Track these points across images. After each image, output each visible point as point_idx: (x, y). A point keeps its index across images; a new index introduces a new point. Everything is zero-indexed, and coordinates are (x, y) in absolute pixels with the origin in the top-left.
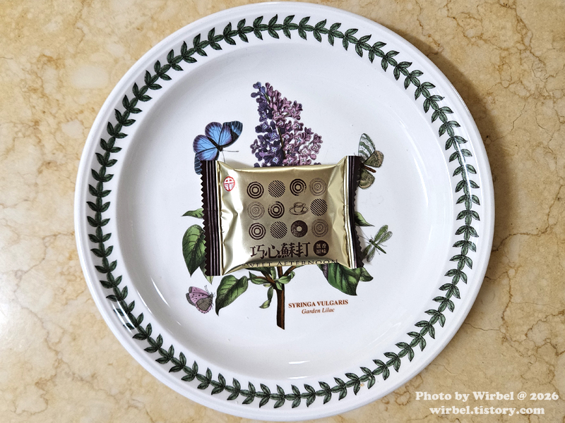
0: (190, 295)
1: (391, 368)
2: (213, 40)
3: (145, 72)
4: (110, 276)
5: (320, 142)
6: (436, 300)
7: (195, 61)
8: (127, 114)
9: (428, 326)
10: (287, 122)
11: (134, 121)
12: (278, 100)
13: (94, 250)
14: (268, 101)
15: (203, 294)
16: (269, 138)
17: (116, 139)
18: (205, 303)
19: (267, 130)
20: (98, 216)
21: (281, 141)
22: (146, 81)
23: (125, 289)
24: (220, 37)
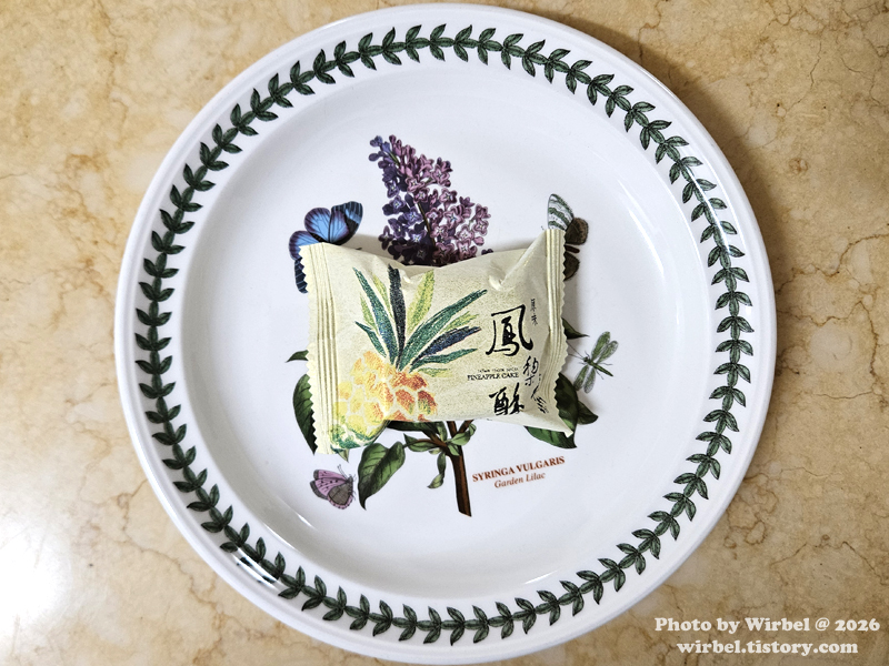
0: (317, 483)
1: (647, 555)
2: (299, 82)
3: (200, 146)
4: (187, 473)
5: (487, 216)
6: (701, 438)
7: (275, 116)
8: (179, 214)
9: (694, 481)
10: (431, 193)
11: (191, 224)
12: (411, 160)
13: (157, 436)
14: (397, 163)
15: (337, 480)
16: (406, 222)
17: (169, 256)
18: (342, 493)
19: (401, 210)
20: (157, 380)
21: (425, 223)
22: (203, 160)
23: (215, 490)
24: (310, 75)
